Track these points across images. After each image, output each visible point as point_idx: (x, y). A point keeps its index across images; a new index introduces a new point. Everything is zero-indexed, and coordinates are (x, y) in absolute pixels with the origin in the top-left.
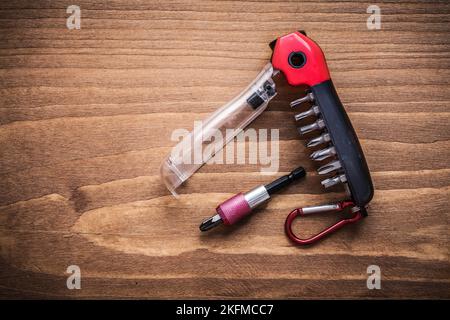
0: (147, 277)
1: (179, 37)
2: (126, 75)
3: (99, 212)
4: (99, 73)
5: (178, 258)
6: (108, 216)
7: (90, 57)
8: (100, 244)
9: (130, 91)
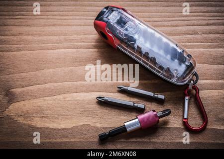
0: (51, 140)
1: (75, 10)
2: (43, 30)
3: (22, 103)
4: (26, 29)
5: (71, 129)
6: (27, 106)
7: (22, 20)
8: (21, 122)
9: (45, 38)
